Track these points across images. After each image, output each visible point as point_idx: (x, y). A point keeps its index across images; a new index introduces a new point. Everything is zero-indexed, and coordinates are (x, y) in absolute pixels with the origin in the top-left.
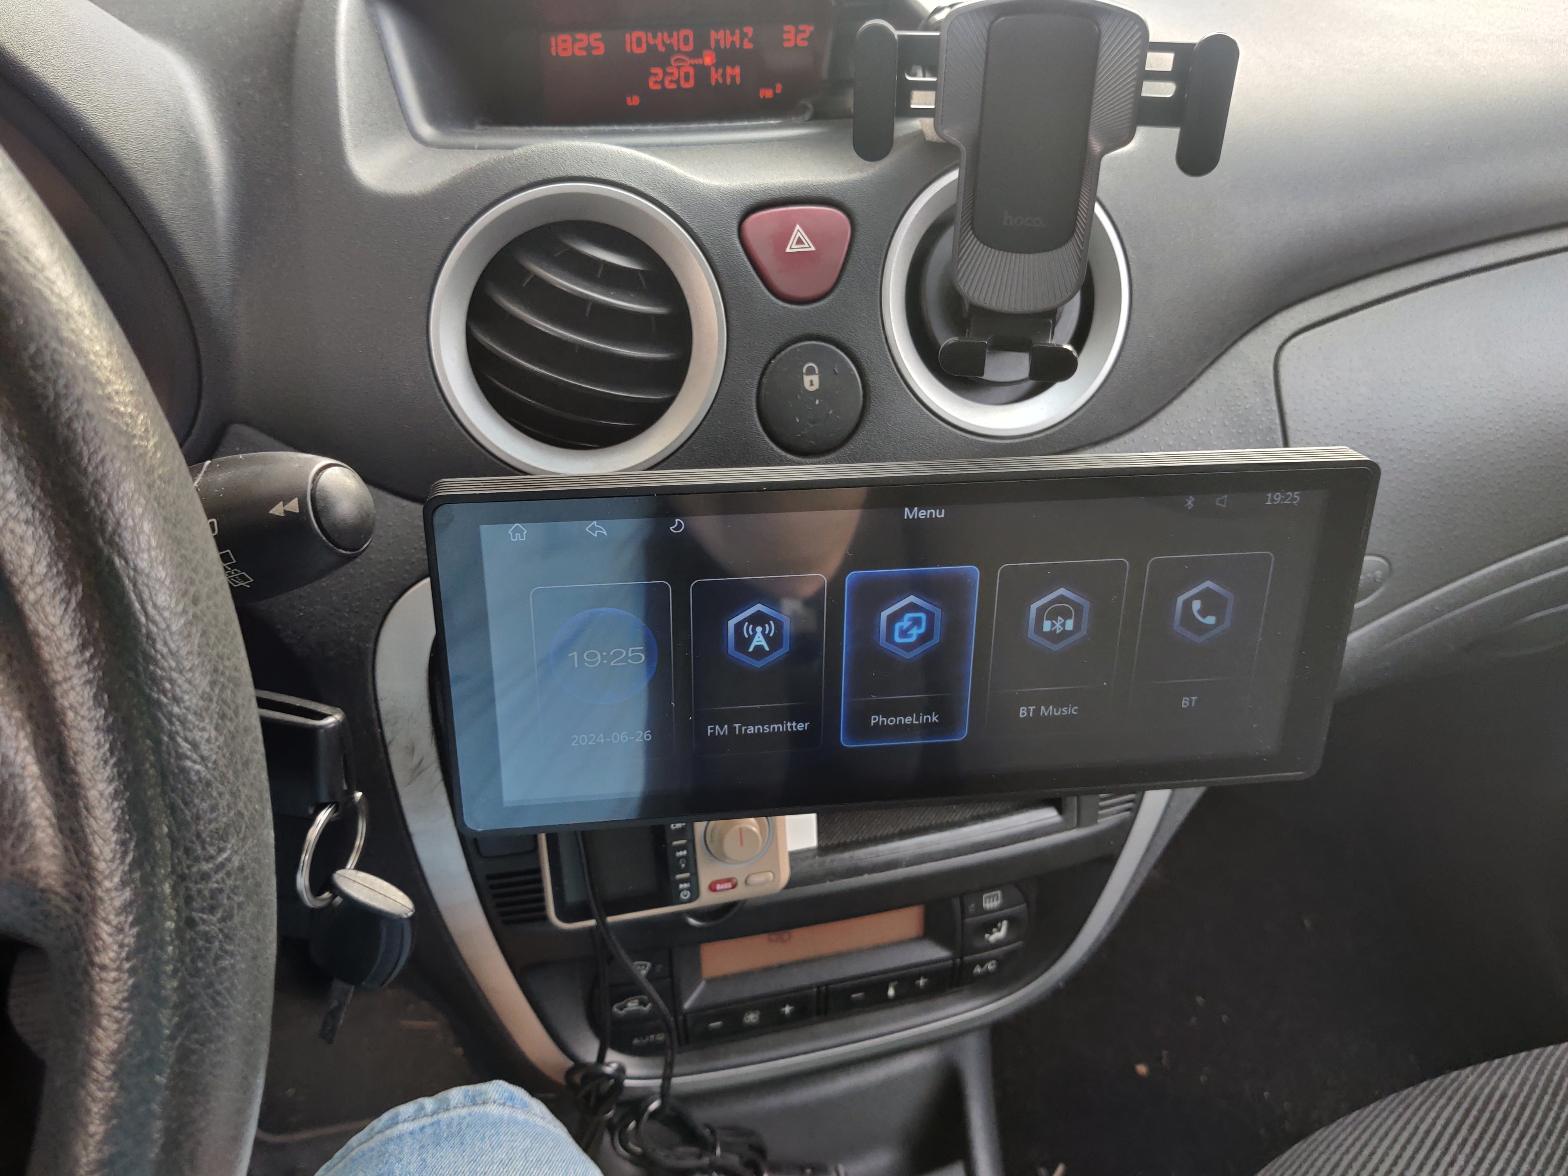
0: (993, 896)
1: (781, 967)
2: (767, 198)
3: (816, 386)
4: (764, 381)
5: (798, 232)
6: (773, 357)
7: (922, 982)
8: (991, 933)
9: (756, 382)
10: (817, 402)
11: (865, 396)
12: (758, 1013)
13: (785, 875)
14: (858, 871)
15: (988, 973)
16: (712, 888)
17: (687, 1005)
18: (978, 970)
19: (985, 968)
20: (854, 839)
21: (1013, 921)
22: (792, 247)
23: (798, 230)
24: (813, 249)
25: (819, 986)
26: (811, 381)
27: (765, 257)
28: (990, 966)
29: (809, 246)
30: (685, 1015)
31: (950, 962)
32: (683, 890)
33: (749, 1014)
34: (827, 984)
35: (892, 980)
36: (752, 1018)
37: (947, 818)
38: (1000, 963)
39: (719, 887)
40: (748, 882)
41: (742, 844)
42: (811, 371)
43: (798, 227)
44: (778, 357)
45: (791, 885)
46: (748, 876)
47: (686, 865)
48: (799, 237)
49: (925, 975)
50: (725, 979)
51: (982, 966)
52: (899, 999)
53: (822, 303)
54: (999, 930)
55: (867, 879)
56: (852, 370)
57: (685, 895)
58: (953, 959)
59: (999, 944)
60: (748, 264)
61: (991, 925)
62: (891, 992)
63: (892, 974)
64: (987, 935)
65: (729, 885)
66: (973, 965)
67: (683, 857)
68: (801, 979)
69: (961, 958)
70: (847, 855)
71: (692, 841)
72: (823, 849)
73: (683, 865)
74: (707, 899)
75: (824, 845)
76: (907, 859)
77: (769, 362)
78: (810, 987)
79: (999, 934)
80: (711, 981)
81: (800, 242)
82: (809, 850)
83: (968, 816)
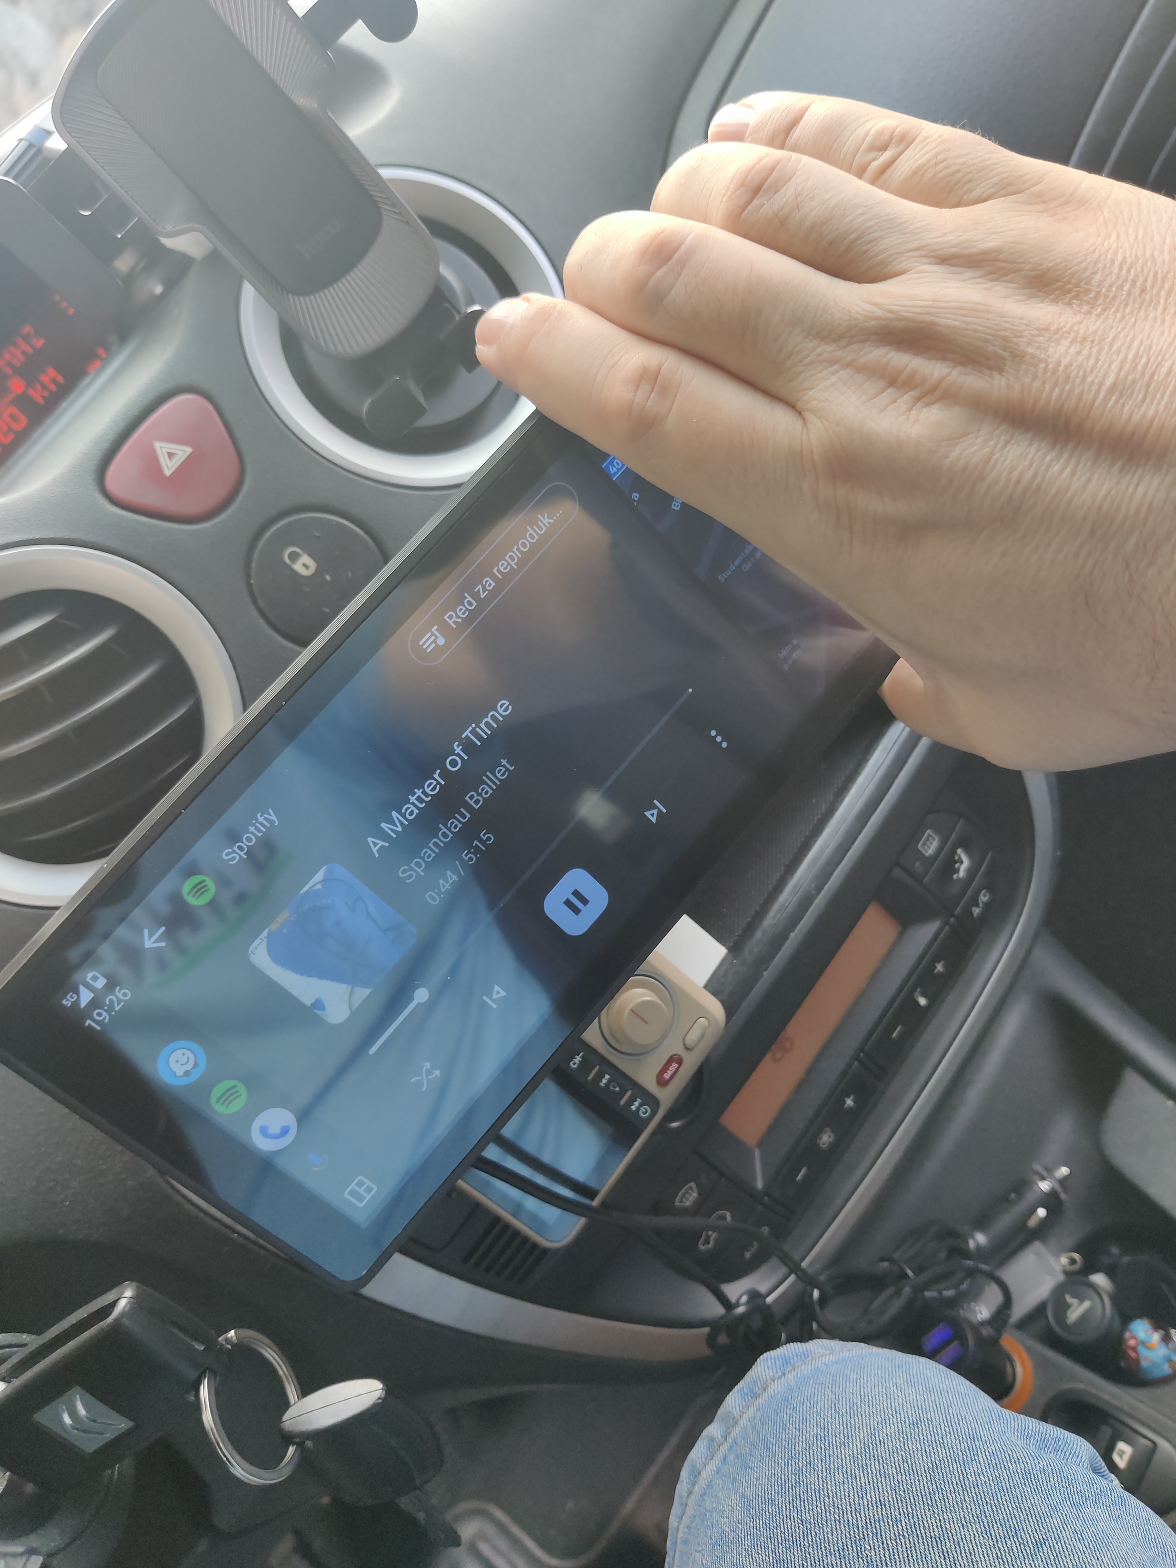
0: (927, 839)
1: (810, 1071)
2: (106, 445)
3: (312, 565)
4: (261, 604)
5: (162, 448)
6: (248, 576)
7: (940, 967)
8: (957, 871)
9: (255, 614)
10: (328, 578)
11: (368, 532)
12: (828, 1129)
13: (715, 1008)
14: (779, 940)
15: (988, 905)
16: (662, 1082)
17: (760, 1185)
18: (976, 911)
19: (981, 904)
20: (753, 913)
21: (964, 843)
22: (169, 467)
23: (161, 447)
24: (189, 450)
25: (857, 1058)
26: (305, 565)
27: (152, 498)
28: (984, 898)
29: (183, 452)
30: (766, 1192)
31: (947, 927)
32: (638, 1109)
33: (821, 1139)
34: (861, 1049)
35: (913, 990)
36: (826, 1139)
37: (815, 818)
38: (990, 888)
39: (667, 1076)
40: (688, 1047)
41: (646, 1022)
42: (294, 557)
43: (158, 445)
44: (253, 573)
45: (730, 1011)
46: (684, 1039)
47: (619, 1087)
48: (168, 453)
49: (937, 959)
50: (772, 1129)
51: (977, 905)
52: (935, 999)
53: (245, 489)
54: (962, 862)
55: (795, 937)
56: (330, 521)
57: (645, 1112)
58: (946, 923)
59: (972, 873)
60: (144, 519)
61: (951, 864)
62: (922, 1001)
63: (909, 985)
64: (955, 876)
65: (674, 1066)
66: (968, 912)
67: (609, 1081)
68: (835, 1067)
69: (953, 916)
70: (759, 934)
71: (604, 1061)
72: (734, 949)
73: (617, 1089)
74: (667, 1096)
75: (732, 944)
76: (813, 885)
77: (249, 586)
78: (849, 1065)
79: (965, 864)
80: (761, 1144)
81: (171, 455)
82: (723, 961)
83: (831, 798)
